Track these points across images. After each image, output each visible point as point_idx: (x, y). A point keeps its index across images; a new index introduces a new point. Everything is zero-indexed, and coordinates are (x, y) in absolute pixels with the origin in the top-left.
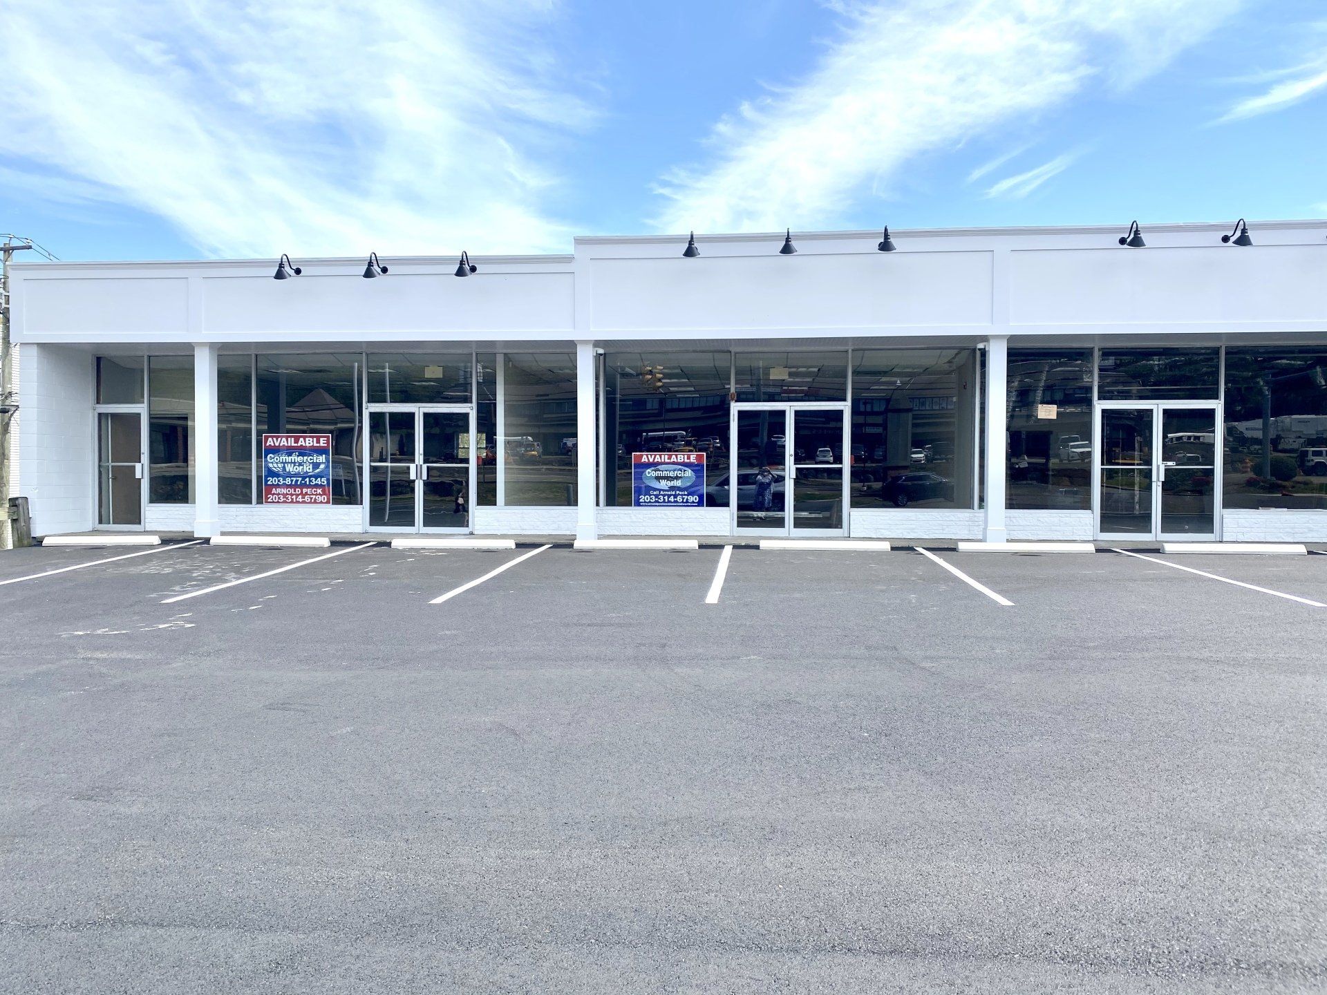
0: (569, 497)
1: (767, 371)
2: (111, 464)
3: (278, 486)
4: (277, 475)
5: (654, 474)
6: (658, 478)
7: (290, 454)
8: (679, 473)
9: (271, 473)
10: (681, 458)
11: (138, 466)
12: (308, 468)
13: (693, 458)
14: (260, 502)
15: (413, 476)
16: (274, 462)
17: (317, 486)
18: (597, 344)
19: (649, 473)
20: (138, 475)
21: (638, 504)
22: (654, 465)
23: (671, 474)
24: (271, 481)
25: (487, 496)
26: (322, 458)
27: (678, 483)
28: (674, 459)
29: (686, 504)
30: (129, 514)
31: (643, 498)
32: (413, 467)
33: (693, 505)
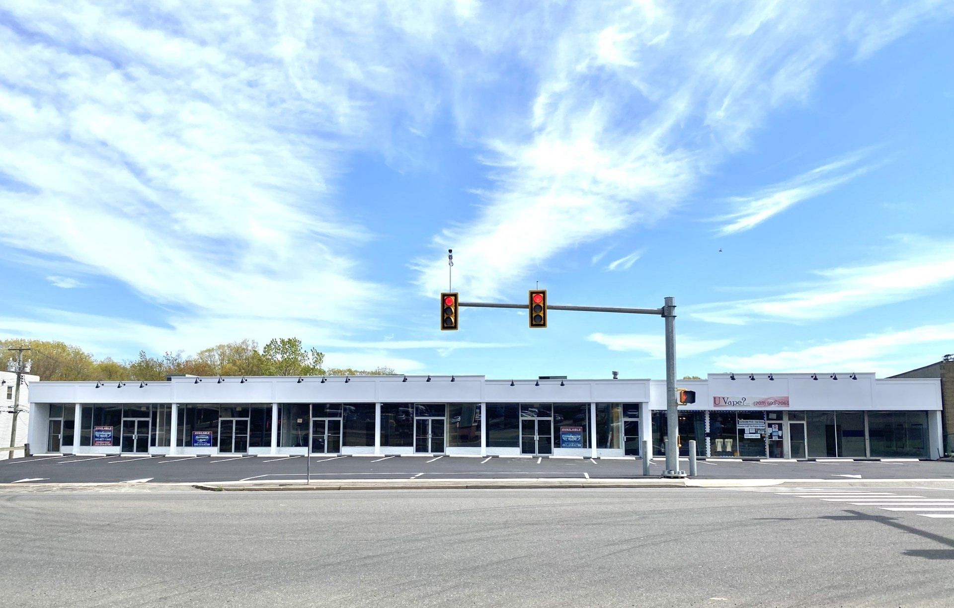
0: (168, 444)
1: (235, 408)
2: (52, 434)
3: (98, 441)
4: (97, 438)
5: (198, 438)
6: (199, 439)
7: (101, 432)
8: (205, 437)
9: (96, 437)
10: (205, 433)
11: (60, 435)
12: (106, 436)
13: (209, 433)
14: (93, 445)
15: (133, 438)
16: (97, 434)
17: (108, 441)
18: (177, 404)
19: (197, 437)
20: (59, 438)
21: (194, 446)
22: (198, 435)
23: (203, 438)
24: (96, 439)
25: (153, 444)
26: (110, 433)
27: (205, 440)
28: (204, 433)
29: (207, 446)
30: (57, 449)
31: (195, 444)
32: (134, 436)
33: (208, 446)
